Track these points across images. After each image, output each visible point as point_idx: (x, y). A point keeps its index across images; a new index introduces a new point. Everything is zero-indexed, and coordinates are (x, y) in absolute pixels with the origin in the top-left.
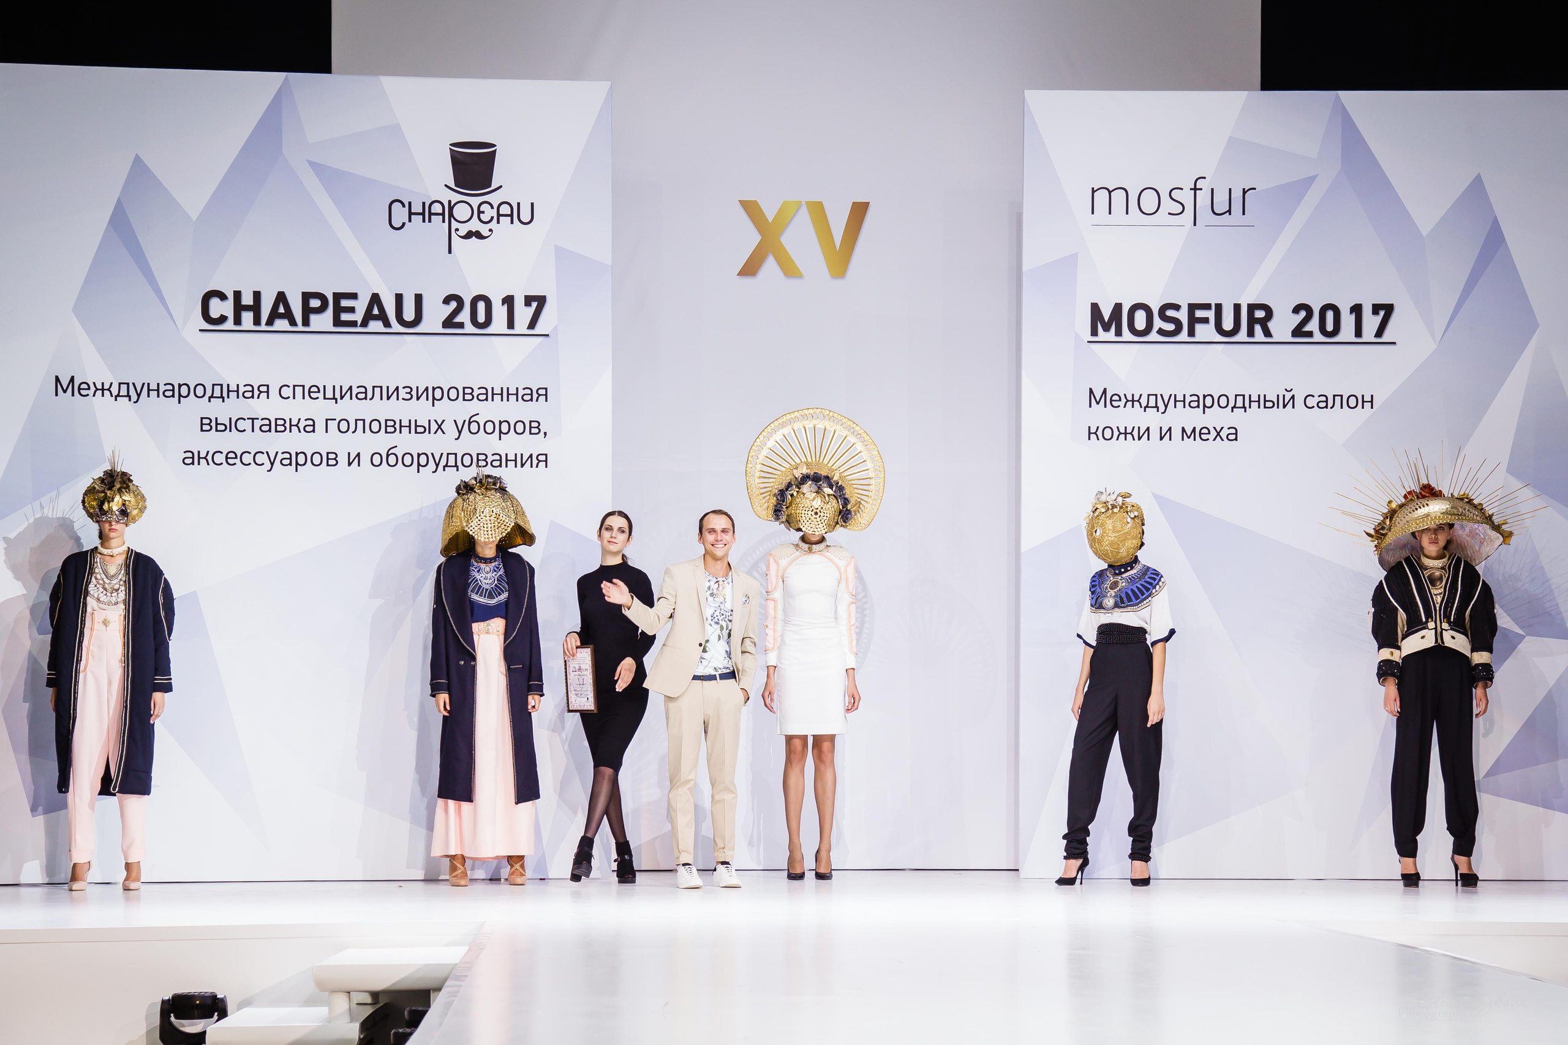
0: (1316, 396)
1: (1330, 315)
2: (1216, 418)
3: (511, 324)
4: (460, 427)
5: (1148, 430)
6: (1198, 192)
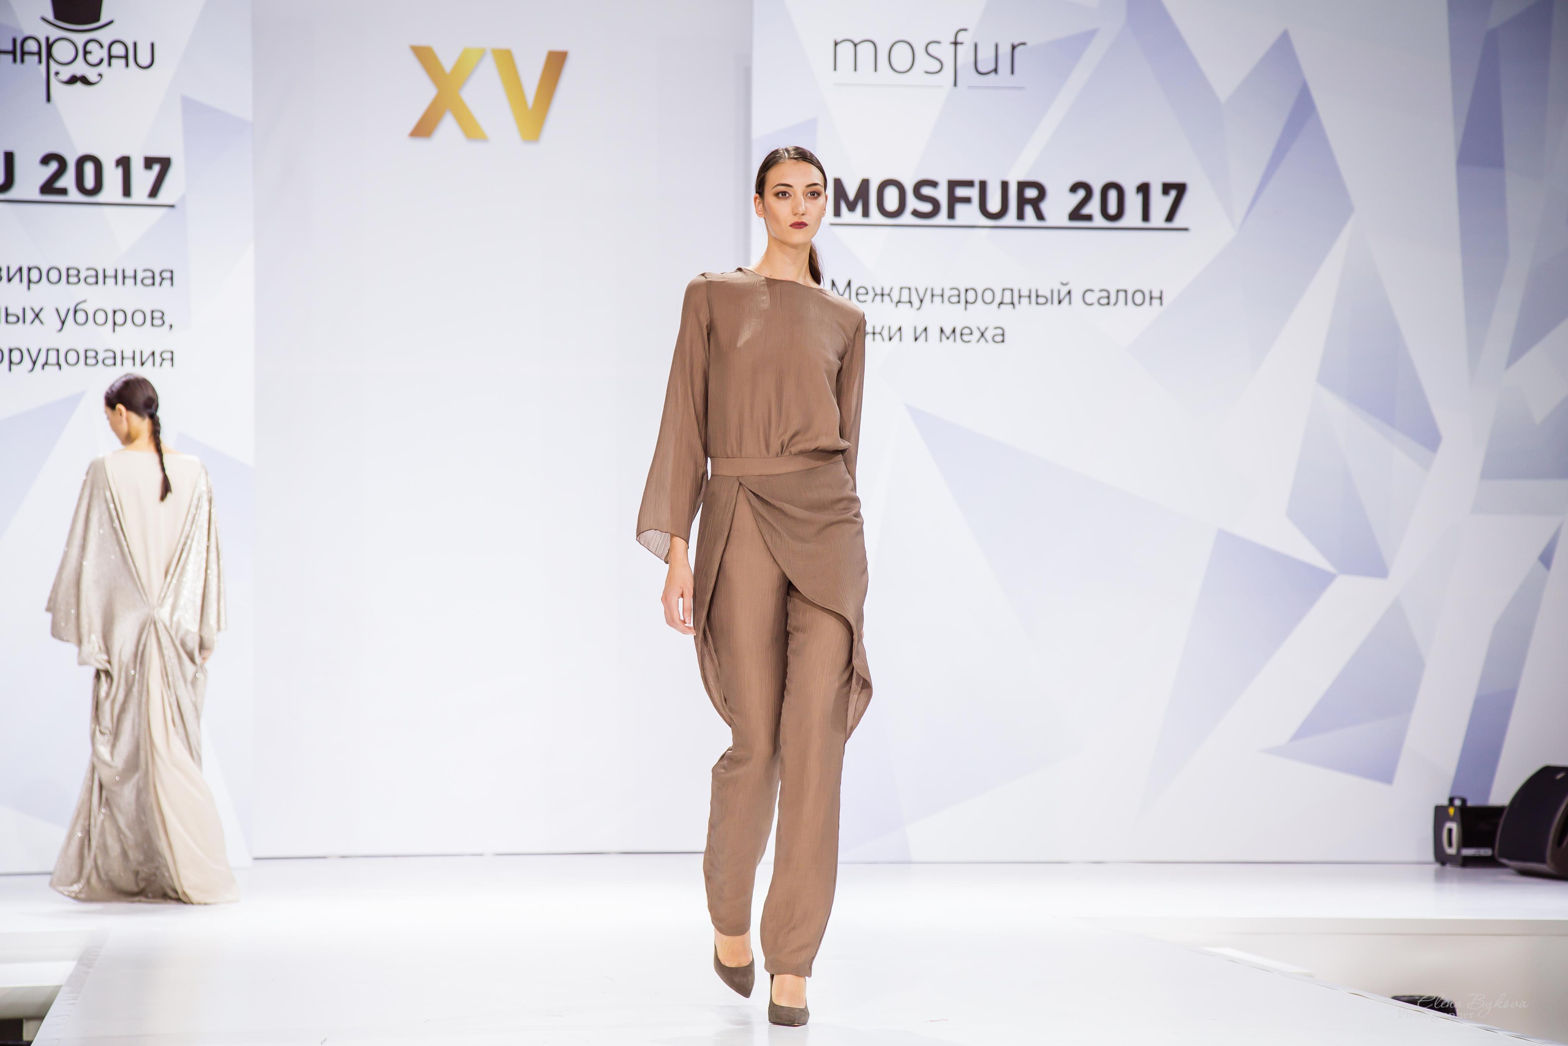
0: (1097, 288)
1: (1113, 195)
2: (981, 316)
3: (127, 192)
4: (63, 317)
5: (900, 329)
6: (959, 47)
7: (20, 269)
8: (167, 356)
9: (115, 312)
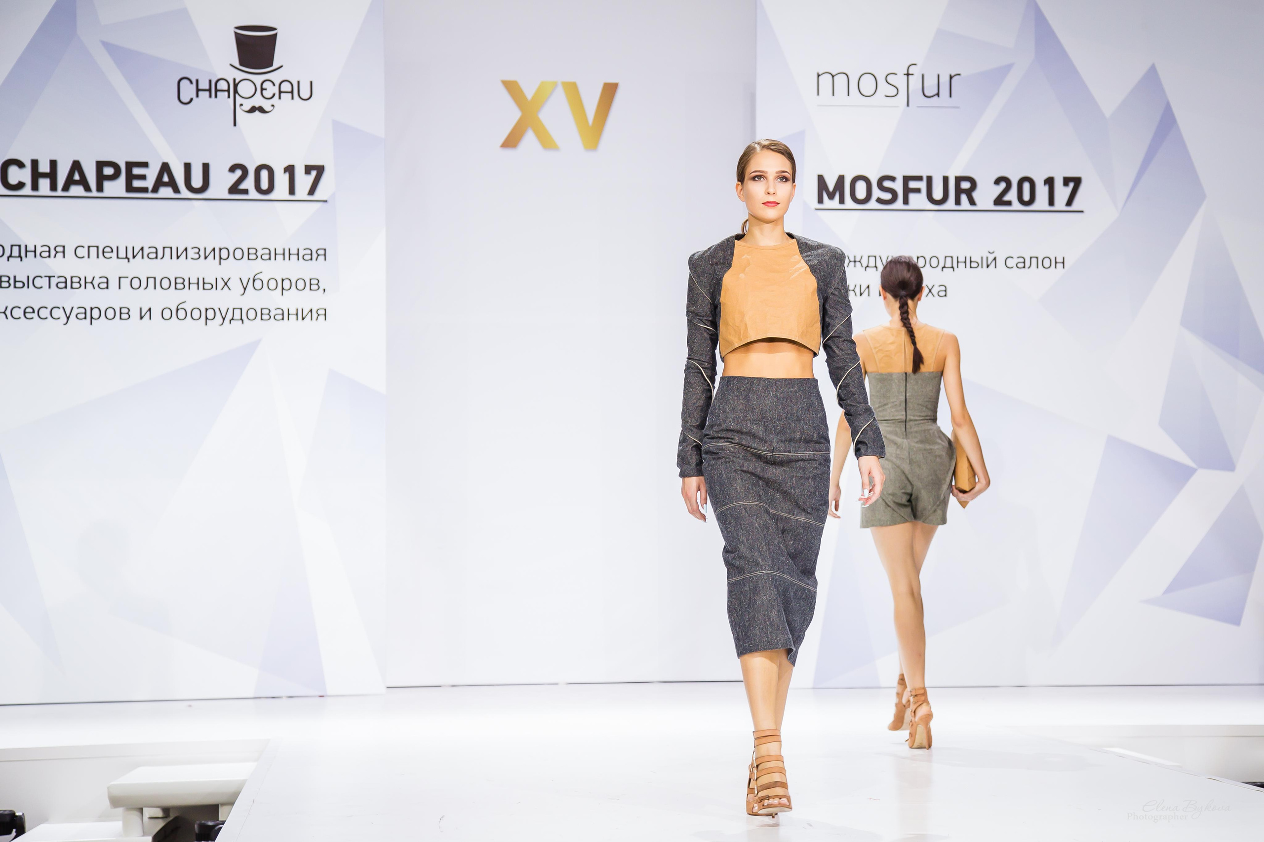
0: (1015, 257)
1: (1026, 186)
3: (292, 191)
4: (245, 286)
5: (868, 287)
6: (910, 77)
7: (214, 250)
8: (322, 312)
9: (283, 280)
